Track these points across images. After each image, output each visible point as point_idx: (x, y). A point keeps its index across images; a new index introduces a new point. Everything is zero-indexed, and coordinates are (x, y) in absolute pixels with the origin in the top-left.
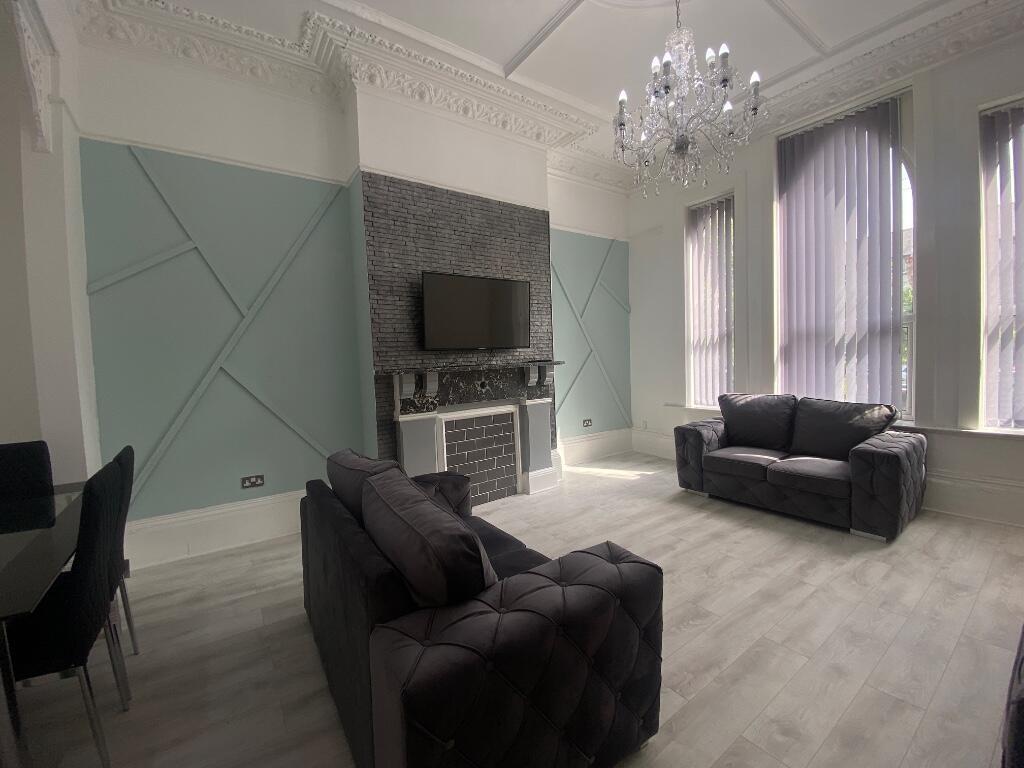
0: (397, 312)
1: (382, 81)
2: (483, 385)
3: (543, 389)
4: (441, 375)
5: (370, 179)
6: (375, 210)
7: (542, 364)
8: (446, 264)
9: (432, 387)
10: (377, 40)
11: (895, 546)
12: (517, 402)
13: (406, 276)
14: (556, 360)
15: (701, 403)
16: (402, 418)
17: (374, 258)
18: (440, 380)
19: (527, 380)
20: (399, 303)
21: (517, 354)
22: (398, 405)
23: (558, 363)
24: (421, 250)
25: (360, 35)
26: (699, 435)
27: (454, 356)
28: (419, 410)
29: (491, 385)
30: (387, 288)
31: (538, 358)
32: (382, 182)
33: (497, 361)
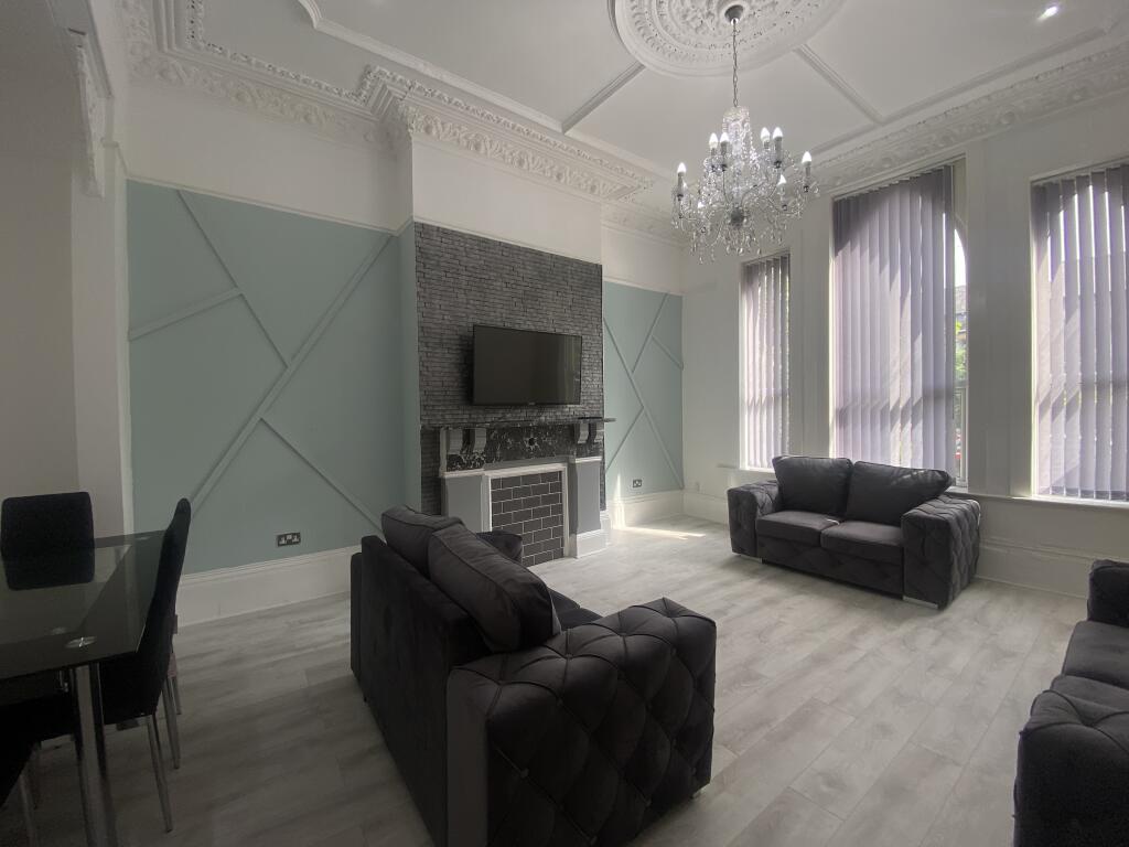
0: (445, 364)
1: (438, 132)
2: (531, 442)
3: (593, 447)
4: (489, 431)
5: (424, 230)
6: (427, 261)
7: (592, 421)
8: (497, 316)
9: (480, 443)
10: (437, 94)
11: (947, 614)
12: (566, 461)
13: (455, 328)
14: (606, 417)
15: (755, 465)
16: (448, 475)
17: (424, 309)
18: (488, 436)
19: (577, 438)
20: (448, 356)
21: (567, 410)
22: (444, 462)
23: (608, 421)
24: (472, 302)
25: (419, 89)
26: (752, 498)
27: (501, 411)
28: (465, 467)
29: (540, 442)
30: (437, 341)
31: (588, 414)
32: (435, 233)
33: (547, 417)
